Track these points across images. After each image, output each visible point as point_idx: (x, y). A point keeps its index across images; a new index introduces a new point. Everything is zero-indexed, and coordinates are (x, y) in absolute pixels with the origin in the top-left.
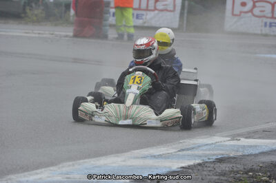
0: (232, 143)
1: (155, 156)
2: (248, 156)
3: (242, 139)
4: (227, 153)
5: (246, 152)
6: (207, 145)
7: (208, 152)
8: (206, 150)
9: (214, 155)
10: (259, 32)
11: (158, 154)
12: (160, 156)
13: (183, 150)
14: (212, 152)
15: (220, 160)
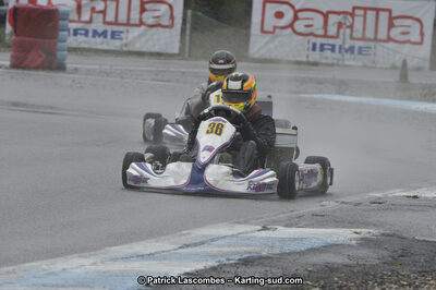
0: (264, 234)
1: (142, 256)
2: (289, 254)
3: (280, 228)
4: (257, 249)
5: (287, 249)
6: (224, 237)
7: (226, 249)
8: (223, 246)
9: (236, 253)
10: (304, 59)
11: (148, 252)
12: (151, 256)
13: (187, 246)
14: (233, 249)
15: (246, 262)
